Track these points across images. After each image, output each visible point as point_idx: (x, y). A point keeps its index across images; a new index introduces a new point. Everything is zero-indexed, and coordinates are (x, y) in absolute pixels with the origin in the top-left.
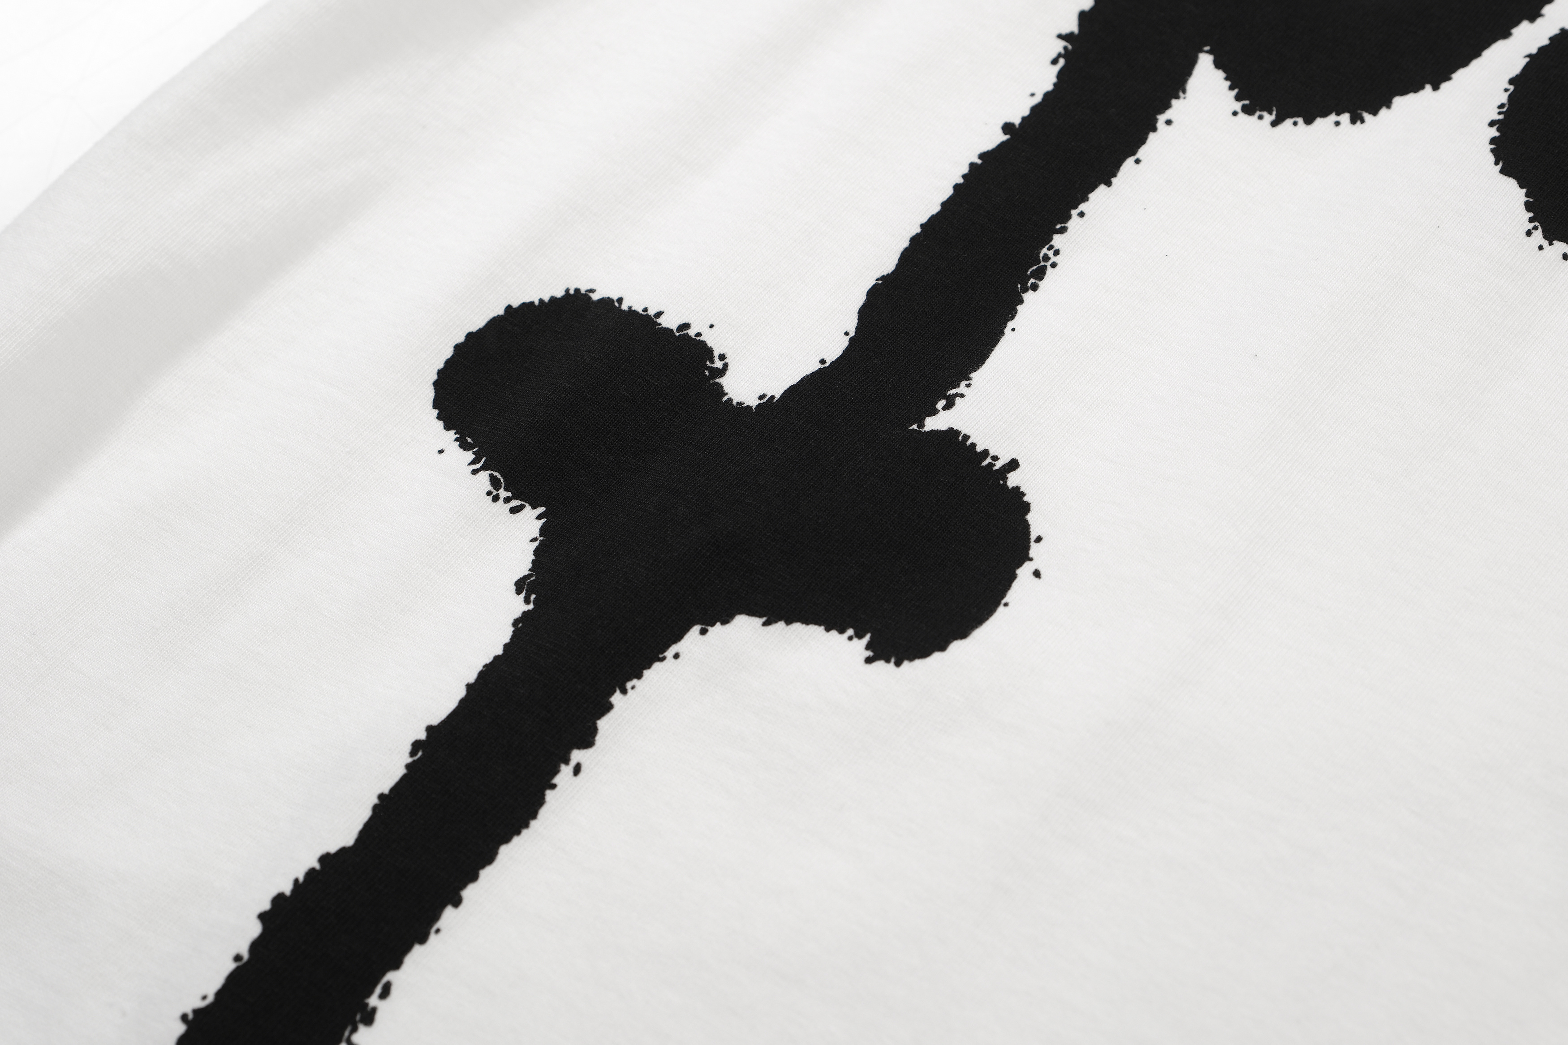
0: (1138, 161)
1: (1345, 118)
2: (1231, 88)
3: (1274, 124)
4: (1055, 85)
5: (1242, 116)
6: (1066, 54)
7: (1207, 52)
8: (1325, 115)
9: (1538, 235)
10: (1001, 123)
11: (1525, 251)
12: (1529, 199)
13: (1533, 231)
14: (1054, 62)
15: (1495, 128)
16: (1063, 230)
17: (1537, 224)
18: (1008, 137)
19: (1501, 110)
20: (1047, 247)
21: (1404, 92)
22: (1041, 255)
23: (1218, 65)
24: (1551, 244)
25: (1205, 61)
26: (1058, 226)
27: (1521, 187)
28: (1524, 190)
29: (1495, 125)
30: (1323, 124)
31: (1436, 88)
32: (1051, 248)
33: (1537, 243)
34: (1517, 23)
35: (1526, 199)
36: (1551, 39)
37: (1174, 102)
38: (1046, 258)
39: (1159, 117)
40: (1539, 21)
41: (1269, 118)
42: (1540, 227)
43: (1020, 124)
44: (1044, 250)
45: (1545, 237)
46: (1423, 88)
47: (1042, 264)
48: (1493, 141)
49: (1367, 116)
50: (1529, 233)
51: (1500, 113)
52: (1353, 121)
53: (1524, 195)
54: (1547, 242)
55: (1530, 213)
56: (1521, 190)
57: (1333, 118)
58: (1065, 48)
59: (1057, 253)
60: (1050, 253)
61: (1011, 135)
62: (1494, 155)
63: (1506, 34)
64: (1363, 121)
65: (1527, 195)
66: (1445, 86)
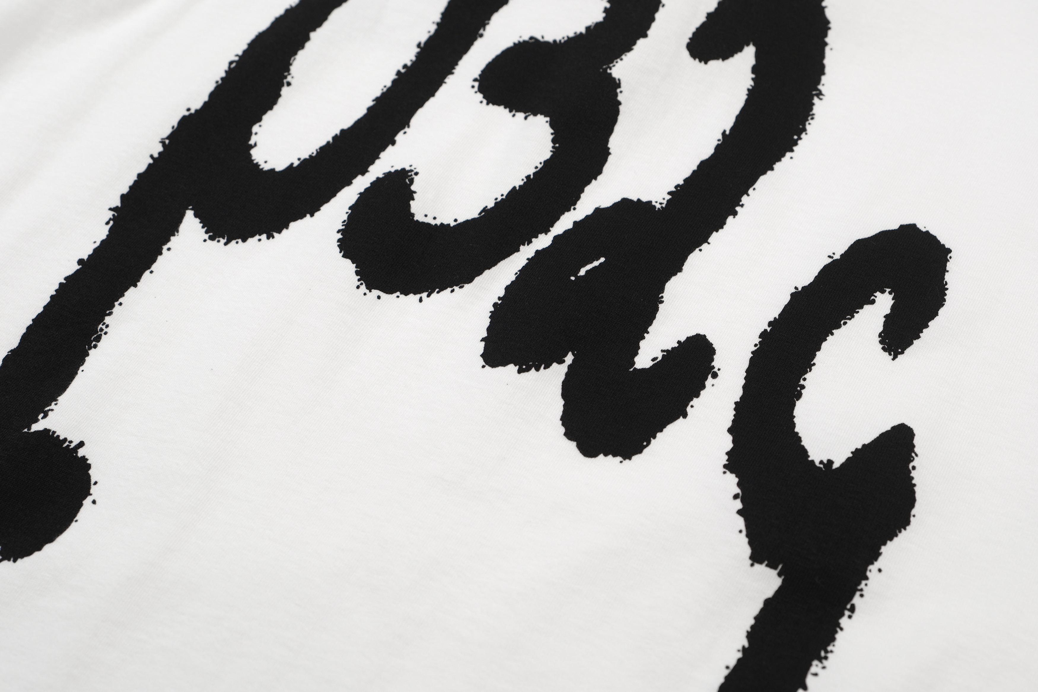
0: (151, 272)
1: (264, 236)
2: (203, 227)
3: (226, 244)
4: (107, 236)
5: (209, 241)
6: (114, 218)
7: (190, 209)
8: (253, 236)
9: (363, 288)
10: (77, 260)
11: (356, 297)
12: (357, 269)
13: (360, 286)
14: (107, 223)
15: (340, 234)
16: (110, 314)
17: (362, 282)
18: (80, 266)
19: (344, 224)
20: (102, 324)
21: (295, 220)
22: (99, 328)
23: (196, 216)
24: (370, 291)
25: (190, 214)
26: (108, 312)
27: (353, 263)
28: (355, 265)
29: (340, 232)
30: (252, 241)
31: (312, 215)
32: (104, 324)
33: (363, 292)
34: (355, 177)
35: (356, 269)
36: (371, 184)
37: (172, 238)
38: (102, 330)
39: (163, 247)
40: (367, 174)
41: (223, 241)
42: (364, 283)
43: (87, 259)
44: (101, 326)
45: (367, 288)
46: (305, 216)
47: (99, 333)
48: (339, 240)
49: (275, 234)
50: (358, 287)
51: (343, 225)
52: (268, 238)
53: (355, 267)
54: (368, 291)
55: (358, 277)
56: (353, 265)
57: (257, 237)
58: (114, 215)
59: (107, 326)
60: (104, 327)
61: (82, 266)
62: (339, 248)
63: (349, 183)
64: (273, 237)
65: (356, 267)
66: (317, 214)
